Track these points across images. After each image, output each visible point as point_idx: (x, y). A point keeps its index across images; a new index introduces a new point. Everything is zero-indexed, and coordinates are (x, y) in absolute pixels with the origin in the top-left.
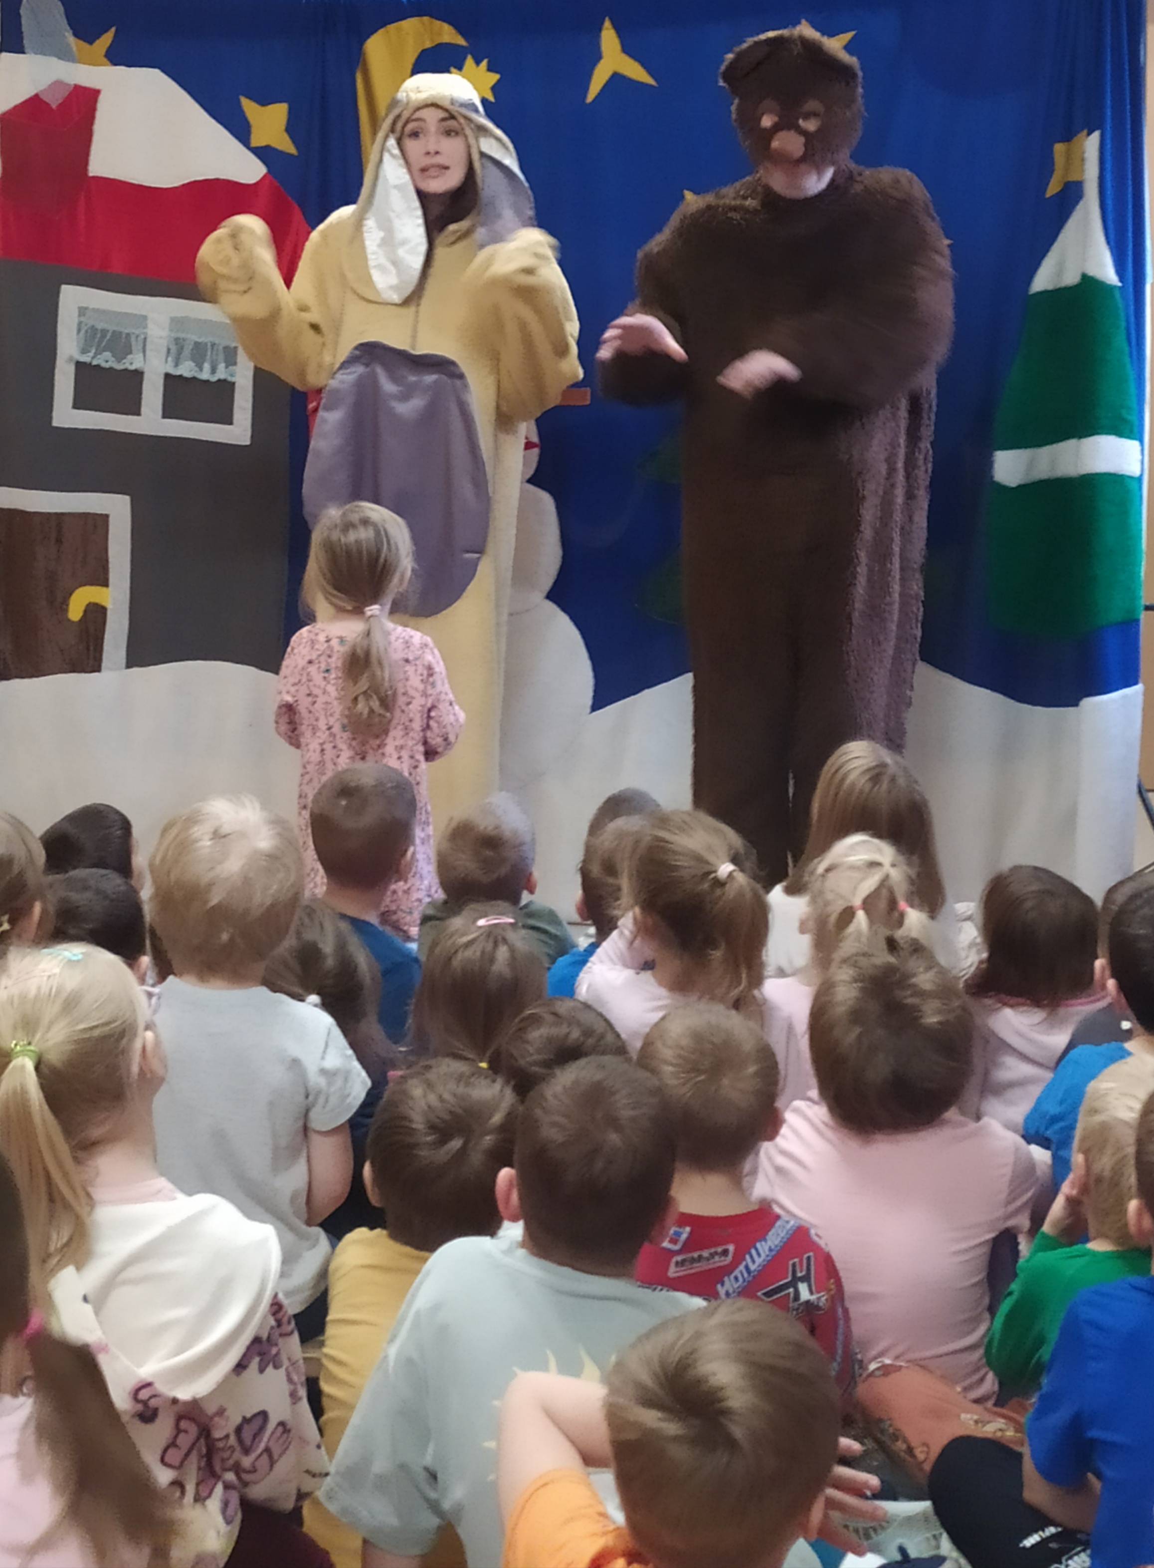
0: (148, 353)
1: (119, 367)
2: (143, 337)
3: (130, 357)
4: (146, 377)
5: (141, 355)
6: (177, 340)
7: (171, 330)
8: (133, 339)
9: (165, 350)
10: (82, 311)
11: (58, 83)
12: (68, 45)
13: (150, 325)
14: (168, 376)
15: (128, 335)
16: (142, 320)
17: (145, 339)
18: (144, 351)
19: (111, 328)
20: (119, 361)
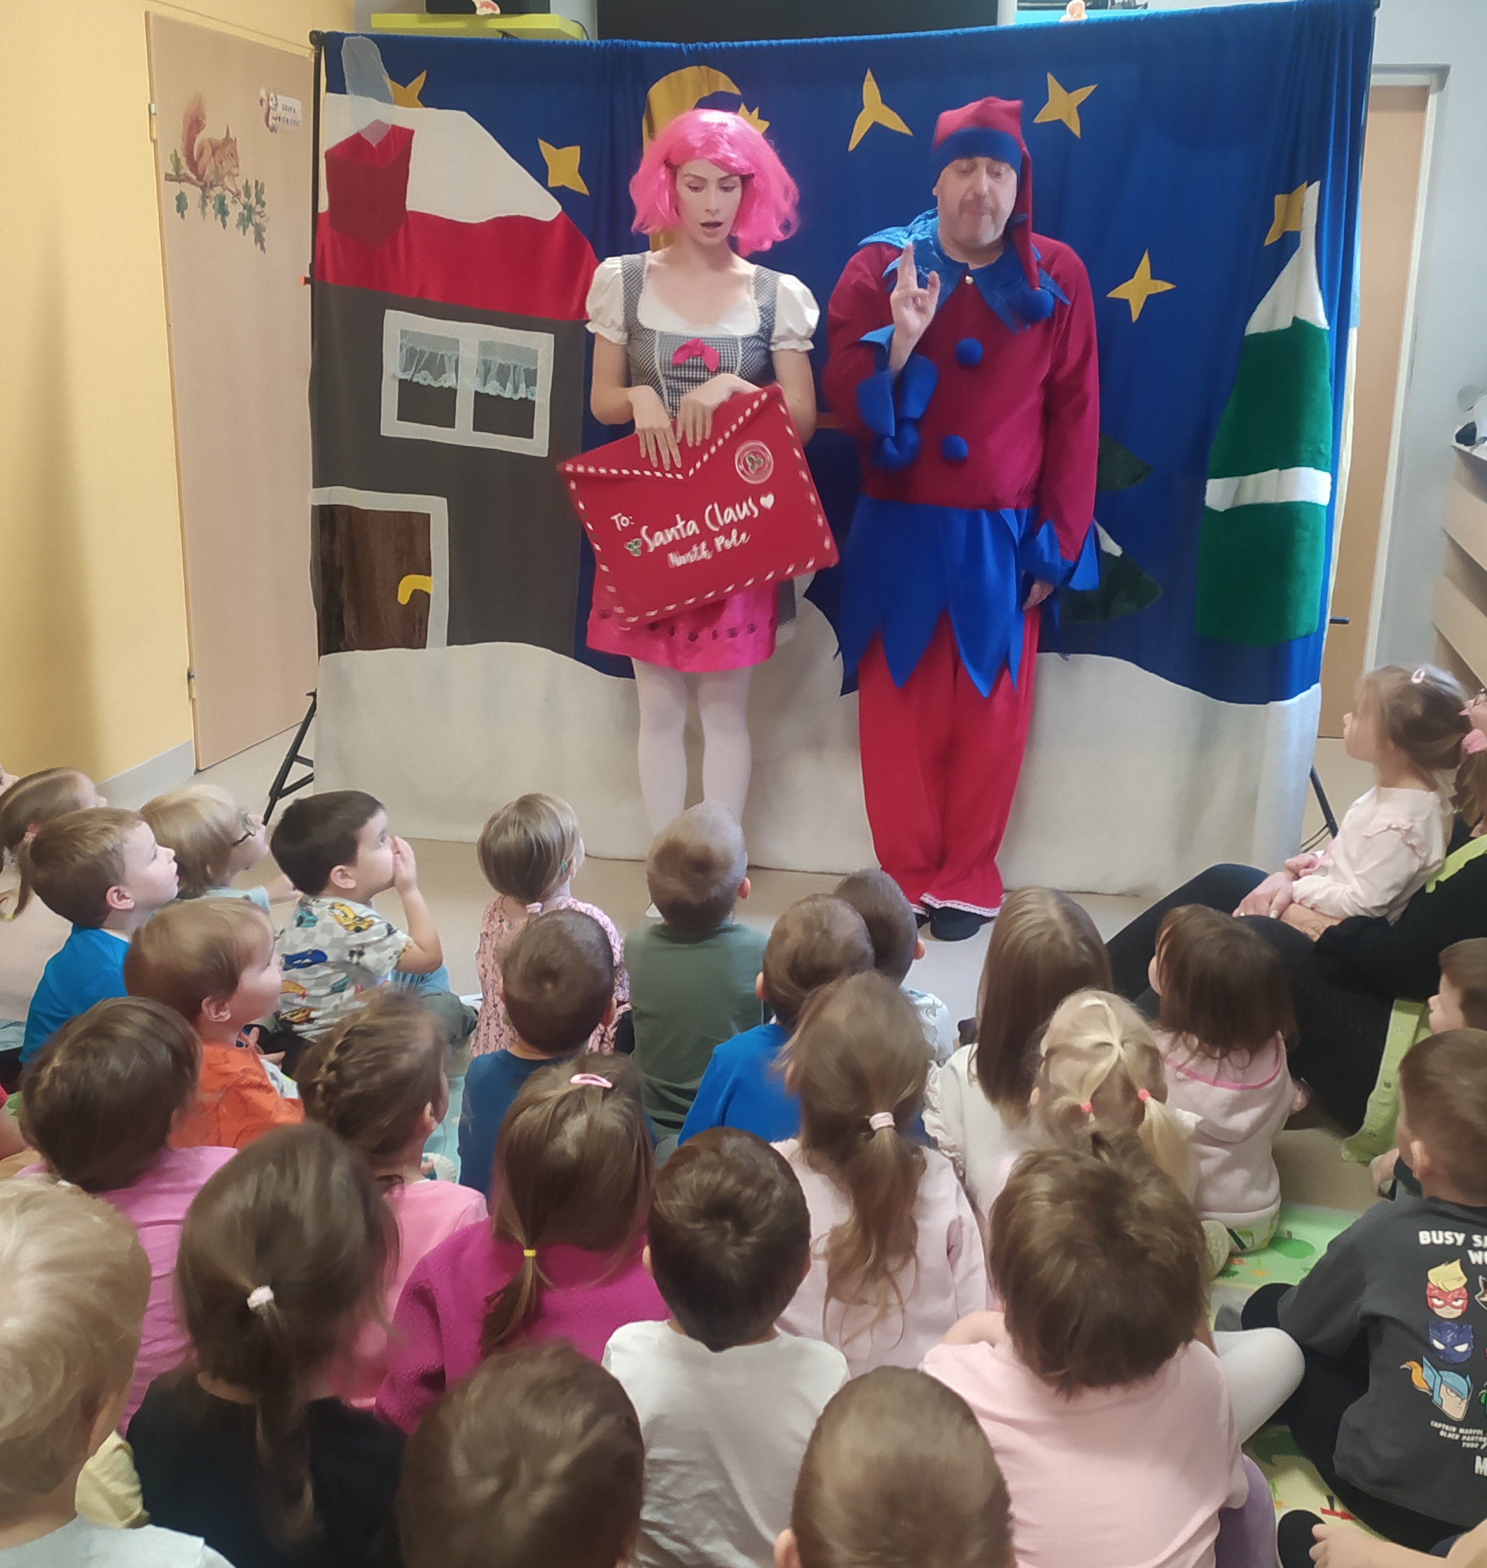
0: (460, 373)
1: (436, 385)
2: (455, 358)
3: (444, 376)
4: (459, 394)
5: (454, 374)
7: (480, 353)
8: (446, 359)
9: (475, 370)
10: (404, 334)
11: (378, 123)
12: (385, 86)
13: (462, 348)
14: (477, 393)
15: (442, 356)
16: (455, 343)
17: (457, 360)
18: (457, 372)
19: (428, 350)
20: (436, 379)
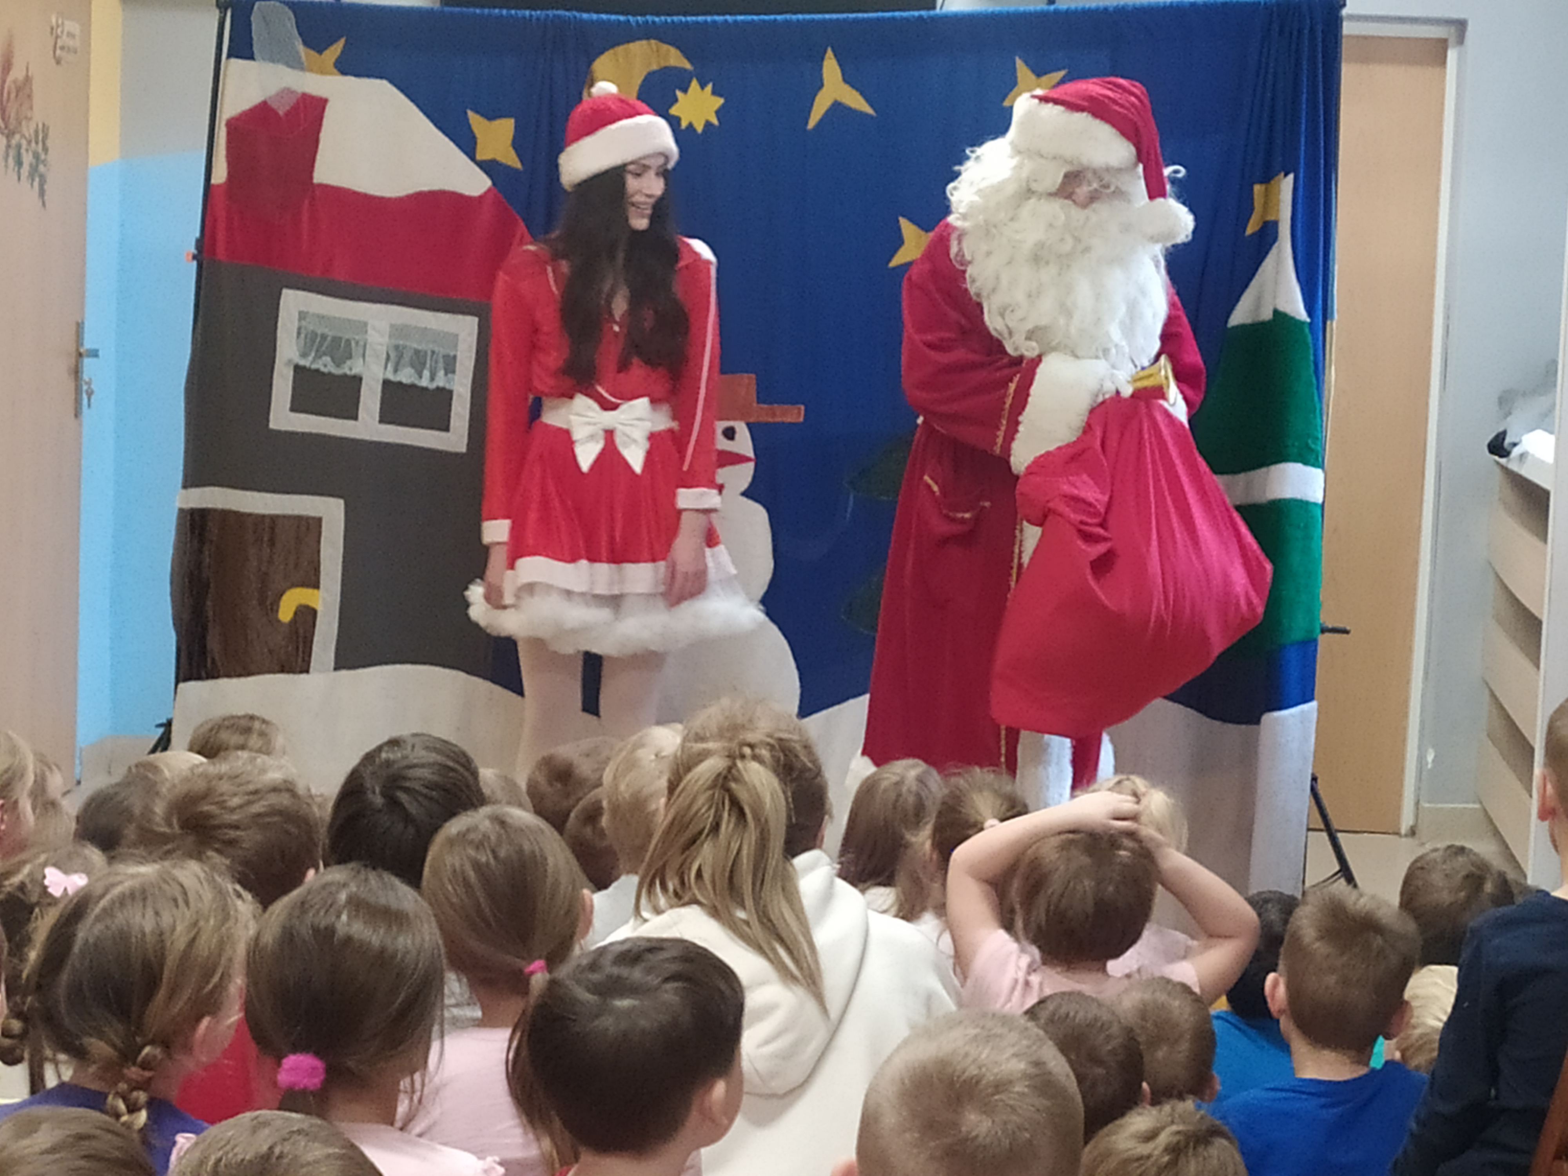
0: (367, 358)
1: (338, 372)
2: (362, 343)
3: (349, 362)
4: (364, 382)
5: (361, 360)
6: (397, 347)
7: (390, 337)
8: (353, 344)
9: (384, 356)
10: (302, 316)
11: (288, 91)
12: (297, 52)
13: (370, 331)
14: (386, 383)
15: (348, 341)
16: (363, 326)
17: (365, 346)
18: (364, 356)
19: (330, 333)
20: (338, 366)
